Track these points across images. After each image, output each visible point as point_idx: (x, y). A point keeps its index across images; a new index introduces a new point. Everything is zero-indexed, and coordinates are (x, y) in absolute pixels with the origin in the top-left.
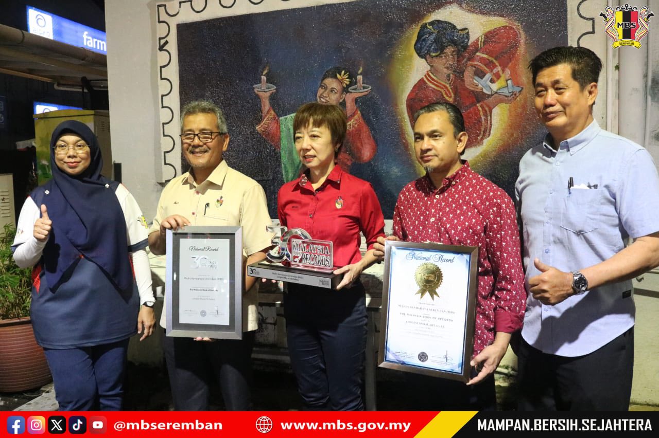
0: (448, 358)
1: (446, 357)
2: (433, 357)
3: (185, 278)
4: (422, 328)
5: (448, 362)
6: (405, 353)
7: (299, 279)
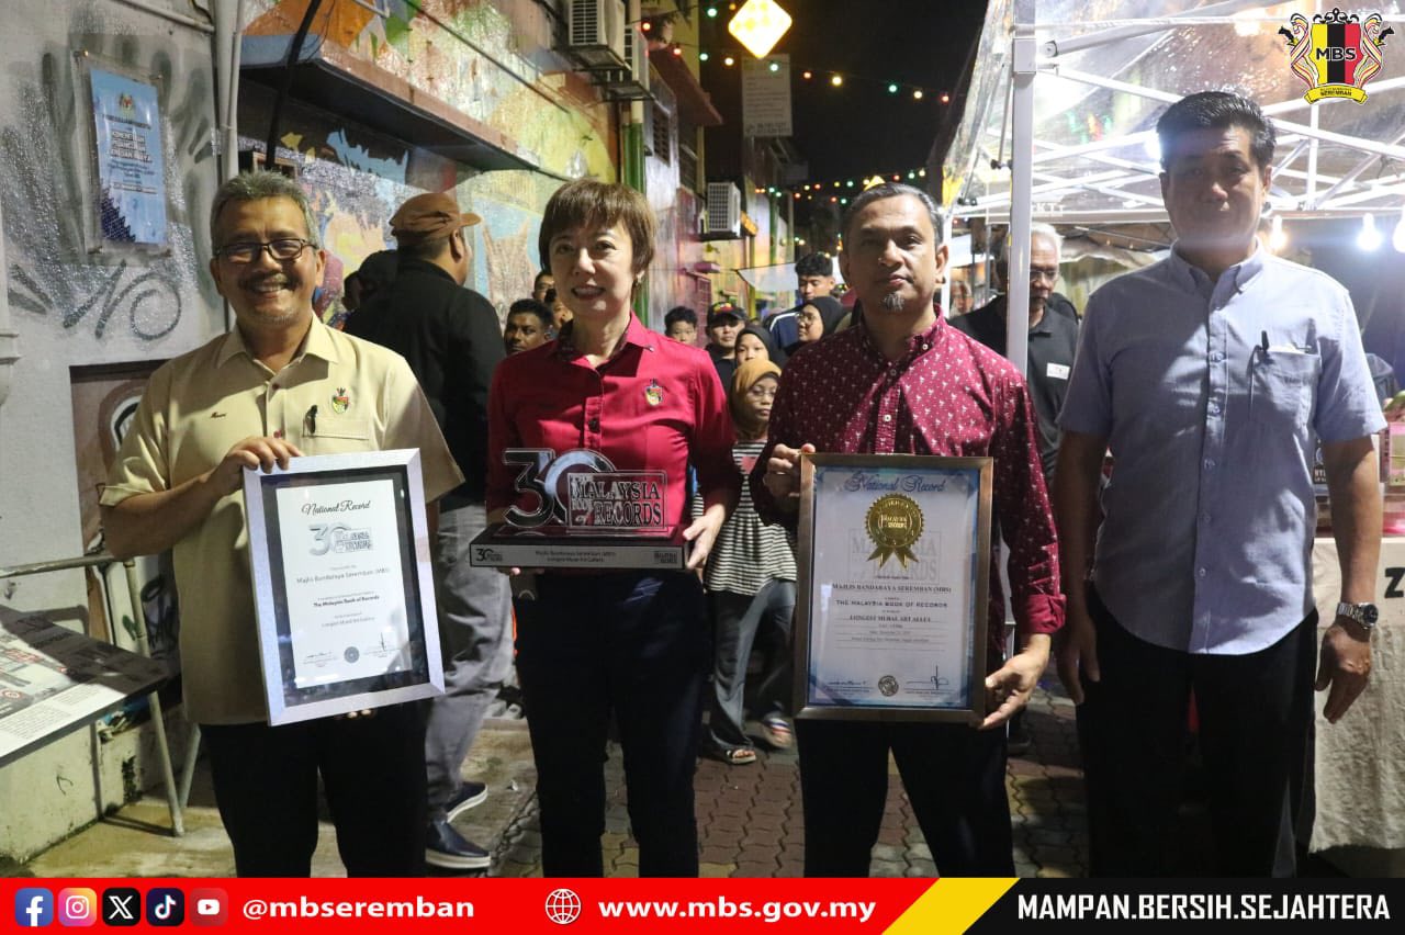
0: (940, 682)
1: (936, 680)
2: (909, 682)
3: (299, 581)
4: (884, 626)
5: (940, 687)
6: (850, 682)
7: (605, 558)
